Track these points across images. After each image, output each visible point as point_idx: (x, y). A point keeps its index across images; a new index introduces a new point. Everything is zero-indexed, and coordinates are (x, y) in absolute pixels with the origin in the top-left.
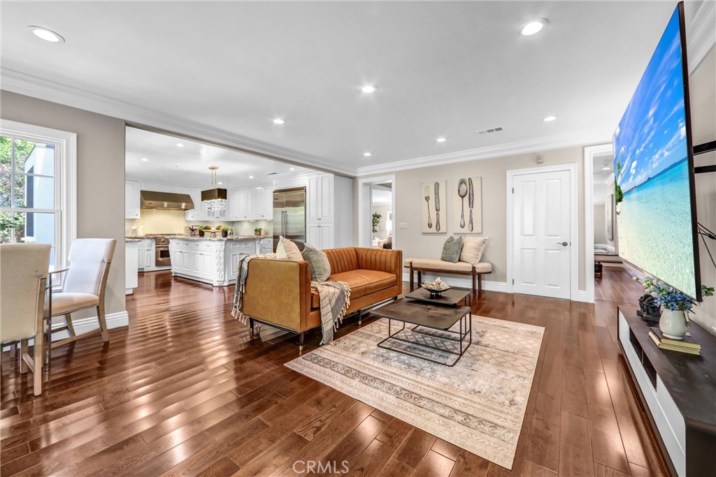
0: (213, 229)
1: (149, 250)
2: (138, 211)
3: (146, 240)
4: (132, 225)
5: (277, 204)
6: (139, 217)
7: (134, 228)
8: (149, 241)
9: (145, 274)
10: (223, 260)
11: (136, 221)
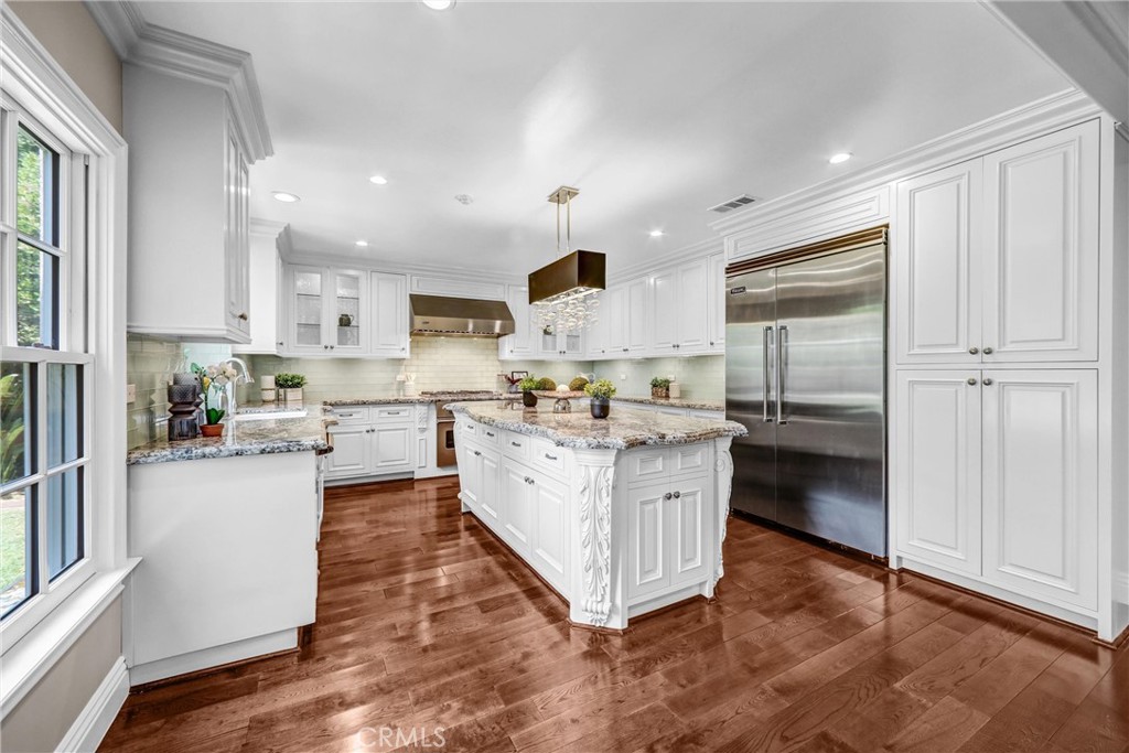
0: (563, 389)
1: (423, 430)
2: (406, 340)
3: (418, 407)
4: (398, 372)
5: (740, 309)
6: (406, 354)
7: (400, 377)
8: (423, 409)
9: (416, 485)
10: (608, 528)
11: (405, 362)
